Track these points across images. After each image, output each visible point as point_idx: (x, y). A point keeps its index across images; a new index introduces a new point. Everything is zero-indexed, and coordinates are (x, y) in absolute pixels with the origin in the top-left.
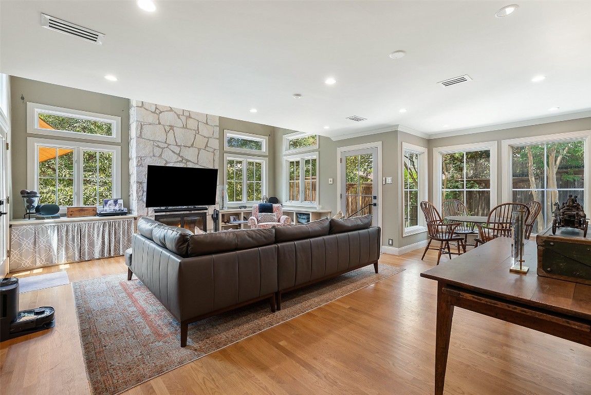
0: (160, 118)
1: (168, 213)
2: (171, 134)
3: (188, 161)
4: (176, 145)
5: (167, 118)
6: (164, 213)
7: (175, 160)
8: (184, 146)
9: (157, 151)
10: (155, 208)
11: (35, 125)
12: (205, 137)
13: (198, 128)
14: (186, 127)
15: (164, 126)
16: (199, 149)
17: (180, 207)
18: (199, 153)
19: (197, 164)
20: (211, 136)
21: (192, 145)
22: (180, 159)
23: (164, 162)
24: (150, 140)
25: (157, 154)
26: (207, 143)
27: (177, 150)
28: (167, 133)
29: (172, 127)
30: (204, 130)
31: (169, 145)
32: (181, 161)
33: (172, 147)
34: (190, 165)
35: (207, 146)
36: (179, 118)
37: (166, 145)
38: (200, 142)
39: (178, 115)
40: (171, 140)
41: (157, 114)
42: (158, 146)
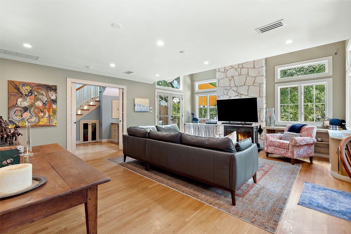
0: (227, 74)
1: (231, 125)
2: (232, 81)
3: (242, 94)
4: (235, 86)
5: (231, 73)
6: (228, 125)
7: (234, 95)
8: (240, 86)
9: (226, 92)
10: (222, 122)
11: (197, 89)
12: (253, 77)
13: (248, 72)
14: (241, 74)
15: (229, 77)
16: (249, 86)
17: (237, 122)
18: (248, 89)
19: (248, 95)
20: (258, 75)
21: (244, 84)
22: (237, 94)
23: (229, 97)
24: (222, 87)
25: (226, 94)
26: (255, 80)
27: (235, 89)
28: (230, 80)
29: (233, 77)
30: (252, 73)
31: (231, 87)
32: (238, 95)
33: (233, 88)
34: (243, 97)
35: (254, 83)
36: (236, 70)
37: (230, 88)
38: (250, 81)
39: (236, 69)
40: (232, 84)
41: (225, 72)
42: (226, 89)
